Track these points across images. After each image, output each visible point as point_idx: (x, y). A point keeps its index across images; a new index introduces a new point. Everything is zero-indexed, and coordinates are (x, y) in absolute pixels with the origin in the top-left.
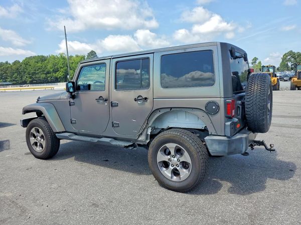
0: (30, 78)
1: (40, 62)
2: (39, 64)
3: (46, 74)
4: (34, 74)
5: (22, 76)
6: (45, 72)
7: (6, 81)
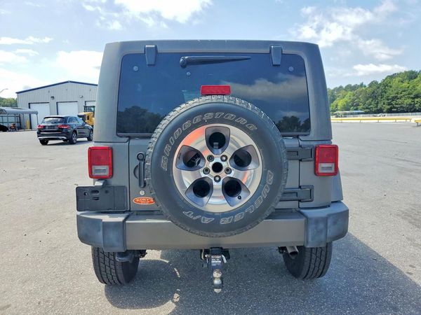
0: (389, 104)
1: (407, 81)
2: (405, 84)
3: (413, 98)
4: (394, 98)
5: (378, 102)
6: (412, 96)
7: (357, 109)
